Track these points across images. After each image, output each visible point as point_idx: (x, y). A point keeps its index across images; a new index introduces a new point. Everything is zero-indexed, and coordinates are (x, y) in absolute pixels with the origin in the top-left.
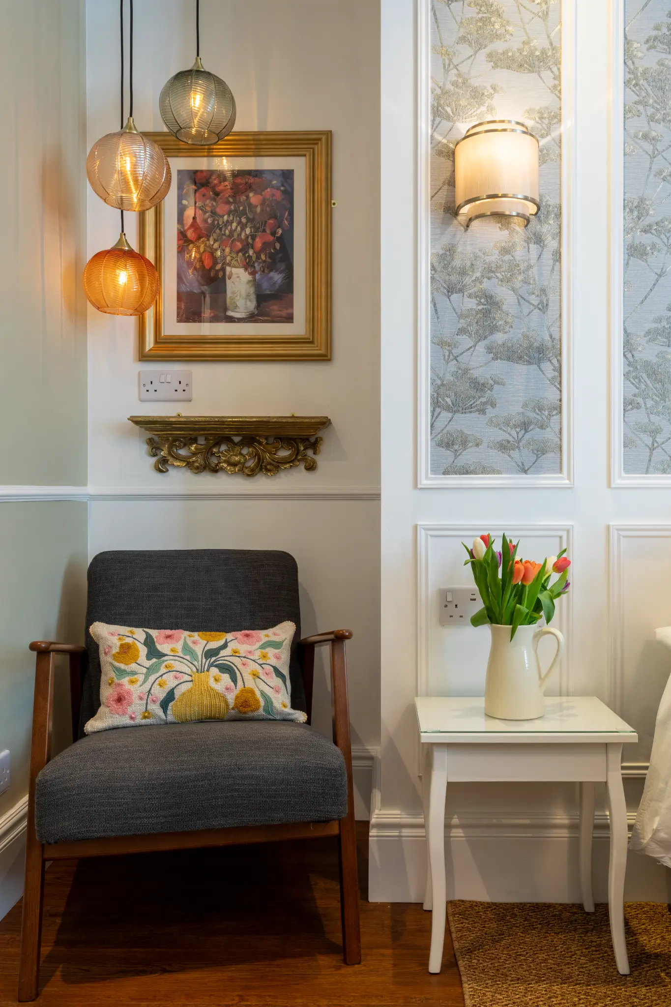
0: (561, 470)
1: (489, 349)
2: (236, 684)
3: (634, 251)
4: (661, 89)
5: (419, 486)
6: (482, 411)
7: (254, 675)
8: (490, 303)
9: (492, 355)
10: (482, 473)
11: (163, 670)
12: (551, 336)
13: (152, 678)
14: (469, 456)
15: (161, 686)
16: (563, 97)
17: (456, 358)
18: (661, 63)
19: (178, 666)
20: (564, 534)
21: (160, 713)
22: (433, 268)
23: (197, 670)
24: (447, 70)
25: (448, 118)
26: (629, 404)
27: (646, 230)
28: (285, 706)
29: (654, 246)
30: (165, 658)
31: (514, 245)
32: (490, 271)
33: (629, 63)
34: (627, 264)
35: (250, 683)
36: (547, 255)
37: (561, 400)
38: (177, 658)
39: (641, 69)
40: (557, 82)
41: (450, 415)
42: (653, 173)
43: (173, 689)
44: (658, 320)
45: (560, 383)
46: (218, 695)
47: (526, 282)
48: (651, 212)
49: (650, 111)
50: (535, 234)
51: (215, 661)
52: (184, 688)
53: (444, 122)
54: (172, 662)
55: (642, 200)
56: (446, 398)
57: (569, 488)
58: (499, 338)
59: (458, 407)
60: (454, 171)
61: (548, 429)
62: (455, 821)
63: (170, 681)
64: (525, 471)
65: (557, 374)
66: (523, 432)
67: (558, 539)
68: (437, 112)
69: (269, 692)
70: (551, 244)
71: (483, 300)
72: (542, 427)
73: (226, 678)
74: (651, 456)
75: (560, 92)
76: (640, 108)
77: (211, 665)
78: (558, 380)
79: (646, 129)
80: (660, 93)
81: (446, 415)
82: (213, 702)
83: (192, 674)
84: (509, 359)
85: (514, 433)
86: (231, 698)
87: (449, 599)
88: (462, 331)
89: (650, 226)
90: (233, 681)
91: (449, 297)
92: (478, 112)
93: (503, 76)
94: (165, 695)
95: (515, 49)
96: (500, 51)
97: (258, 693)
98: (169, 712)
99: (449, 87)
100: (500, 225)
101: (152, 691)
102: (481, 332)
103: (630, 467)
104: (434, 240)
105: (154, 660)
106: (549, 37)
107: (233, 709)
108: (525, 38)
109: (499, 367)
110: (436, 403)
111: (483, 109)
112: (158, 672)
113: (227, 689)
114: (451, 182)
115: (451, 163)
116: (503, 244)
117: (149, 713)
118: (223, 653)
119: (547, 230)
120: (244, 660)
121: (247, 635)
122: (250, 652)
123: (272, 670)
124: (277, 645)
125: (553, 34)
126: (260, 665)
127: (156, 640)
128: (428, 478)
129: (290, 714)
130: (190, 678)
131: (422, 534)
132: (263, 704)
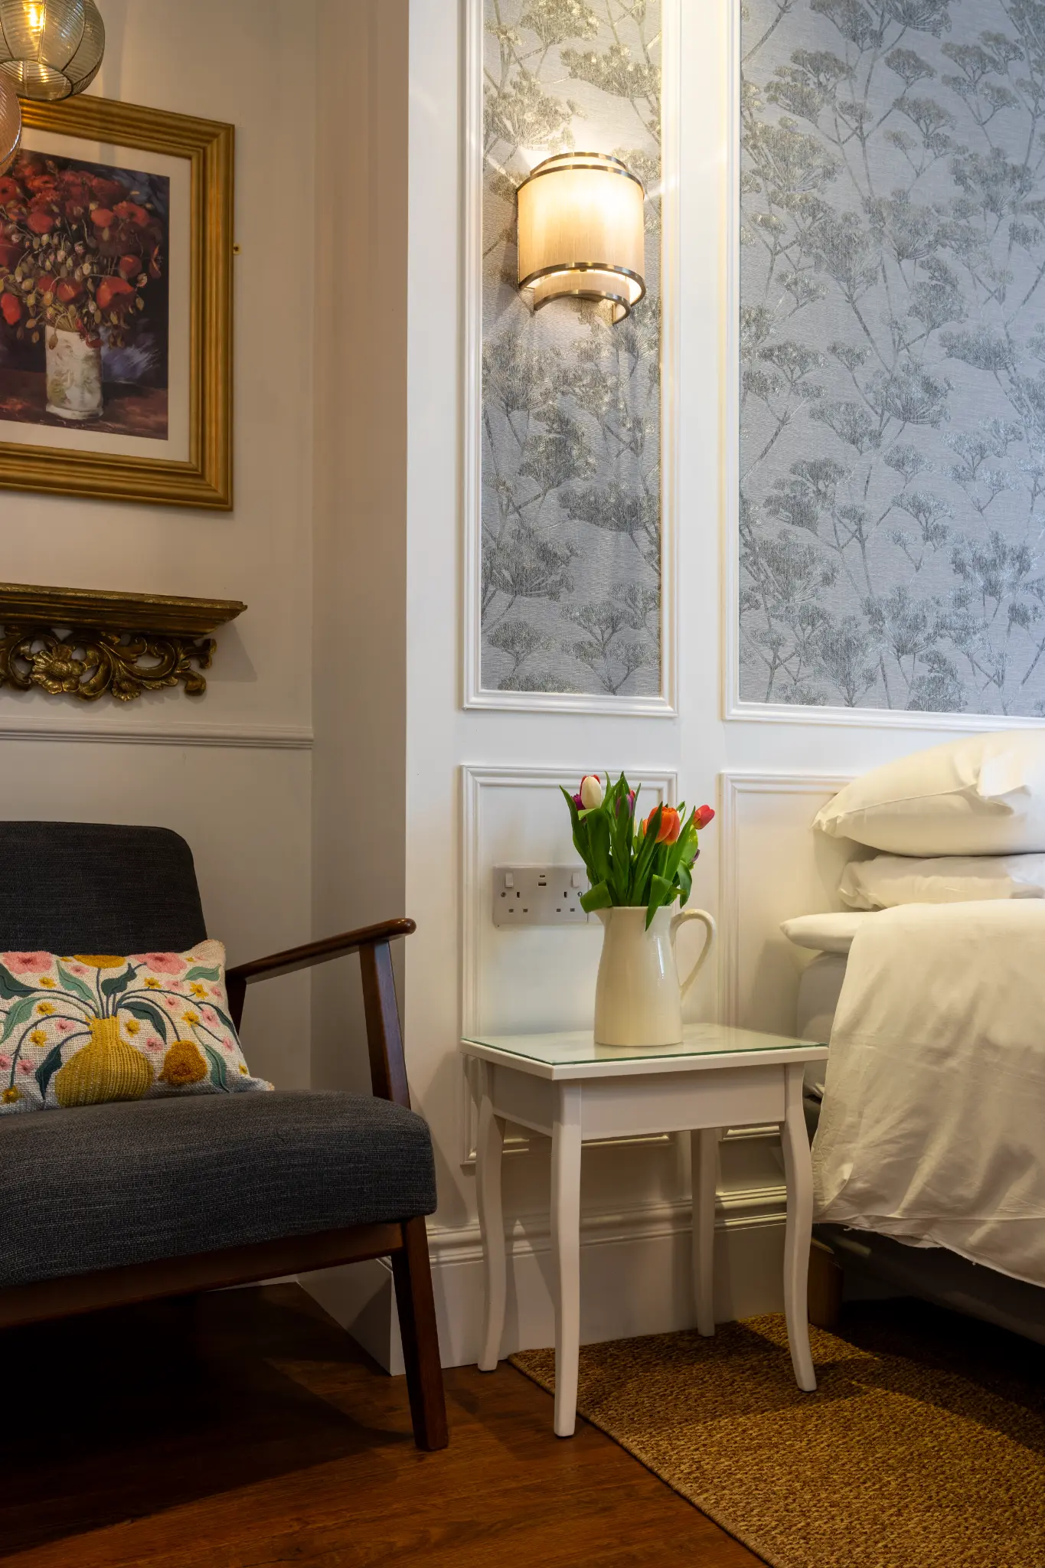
0: (659, 690)
1: (564, 500)
2: (164, 1038)
3: (751, 383)
4: (785, 159)
5: (466, 705)
6: (553, 595)
7: (191, 1020)
8: (564, 429)
9: (568, 511)
10: (554, 690)
11: (36, 1015)
12: (647, 491)
13: (18, 1031)
14: (535, 663)
15: (37, 1041)
16: (663, 141)
17: (517, 509)
18: (783, 122)
19: (60, 1007)
20: (664, 785)
21: (34, 1089)
22: (486, 366)
23: (97, 1014)
24: (505, 63)
25: (507, 136)
26: (747, 601)
27: (767, 355)
28: (243, 1070)
29: (775, 380)
30: (36, 995)
31: (598, 348)
32: (565, 380)
33: (746, 113)
34: (743, 401)
35: (187, 1035)
36: (642, 371)
37: (659, 588)
38: (56, 995)
39: (760, 125)
40: (656, 119)
41: (508, 597)
42: (774, 276)
43: (59, 1047)
44: (780, 485)
45: (659, 562)
46: (136, 1056)
47: (614, 404)
48: (772, 330)
49: (772, 188)
50: (626, 338)
51: (123, 998)
52: (77, 1045)
53: (501, 141)
54: (50, 1001)
55: (761, 312)
56: (504, 571)
57: (671, 718)
58: (578, 485)
59: (519, 585)
60: (516, 220)
61: (643, 630)
62: (519, 1229)
63: (52, 1034)
64: (613, 691)
65: (654, 548)
66: (610, 630)
67: (656, 793)
68: (492, 124)
69: (218, 1047)
70: (647, 354)
71: (555, 426)
72: (634, 626)
73: (146, 1025)
74: (772, 677)
75: (659, 133)
76: (759, 180)
77: (118, 1005)
78: (656, 557)
79: (767, 212)
80: (782, 165)
81: (503, 598)
82: (127, 1068)
83: (88, 1021)
84: (591, 519)
85: (597, 630)
86: (157, 1059)
87: (509, 884)
88: (525, 469)
89: (771, 350)
90: (159, 1031)
91: (508, 413)
92: (550, 137)
93: (584, 92)
94: (44, 1058)
95: (600, 55)
96: (581, 53)
97: (201, 1049)
98: (50, 1089)
99: (509, 89)
100: (578, 315)
101: (22, 1052)
102: (553, 474)
103: (748, 691)
104: (487, 324)
105: (16, 999)
106: (644, 50)
107: (161, 1079)
108: (614, 43)
109: (577, 528)
110: (489, 576)
111: (557, 134)
112: (28, 1018)
113: (151, 1045)
114: (511, 236)
115: (512, 207)
116: (584, 345)
117: (16, 1091)
118: (132, 985)
119: (642, 334)
120: (169, 996)
121: (161, 959)
122: (176, 984)
123: (215, 1012)
124: (210, 975)
125: (650, 46)
126: (197, 1004)
127: (6, 966)
128: (478, 694)
129: (252, 1084)
130: (85, 1028)
131: (469, 781)
132: (209, 1067)
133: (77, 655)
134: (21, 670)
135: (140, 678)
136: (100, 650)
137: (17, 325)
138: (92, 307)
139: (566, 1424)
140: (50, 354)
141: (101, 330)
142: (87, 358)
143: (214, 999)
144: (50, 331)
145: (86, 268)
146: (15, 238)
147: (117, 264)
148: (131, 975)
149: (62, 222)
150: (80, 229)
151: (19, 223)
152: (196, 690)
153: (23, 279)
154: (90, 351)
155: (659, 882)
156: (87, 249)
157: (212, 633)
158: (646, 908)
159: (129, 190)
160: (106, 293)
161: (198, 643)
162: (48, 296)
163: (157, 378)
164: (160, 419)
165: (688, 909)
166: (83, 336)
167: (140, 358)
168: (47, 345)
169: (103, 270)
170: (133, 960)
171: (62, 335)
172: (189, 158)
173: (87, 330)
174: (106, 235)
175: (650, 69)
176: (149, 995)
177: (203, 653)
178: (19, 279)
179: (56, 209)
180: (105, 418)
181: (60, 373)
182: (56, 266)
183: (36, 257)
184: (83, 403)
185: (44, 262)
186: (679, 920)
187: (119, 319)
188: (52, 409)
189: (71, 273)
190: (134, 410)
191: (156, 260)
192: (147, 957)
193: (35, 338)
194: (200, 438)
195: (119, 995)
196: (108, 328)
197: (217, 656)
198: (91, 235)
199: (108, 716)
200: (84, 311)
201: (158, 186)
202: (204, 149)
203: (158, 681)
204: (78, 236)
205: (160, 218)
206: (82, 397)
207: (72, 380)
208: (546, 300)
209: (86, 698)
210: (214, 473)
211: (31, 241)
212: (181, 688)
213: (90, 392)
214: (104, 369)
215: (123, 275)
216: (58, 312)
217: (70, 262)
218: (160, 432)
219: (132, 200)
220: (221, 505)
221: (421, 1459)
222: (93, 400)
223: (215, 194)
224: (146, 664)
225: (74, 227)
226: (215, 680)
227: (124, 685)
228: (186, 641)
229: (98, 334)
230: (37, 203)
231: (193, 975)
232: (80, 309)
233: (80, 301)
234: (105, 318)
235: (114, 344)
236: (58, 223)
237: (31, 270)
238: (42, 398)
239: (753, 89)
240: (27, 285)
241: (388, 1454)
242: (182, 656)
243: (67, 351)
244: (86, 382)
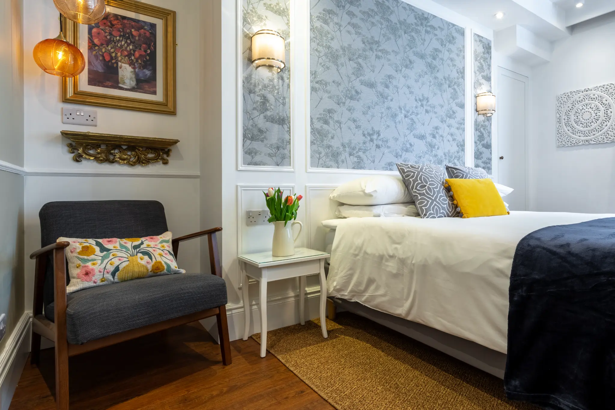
0: (290, 165)
1: (265, 117)
2: (152, 260)
3: (313, 89)
4: (321, 35)
5: (238, 169)
6: (262, 141)
7: (160, 255)
8: (265, 100)
9: (266, 120)
10: (262, 165)
11: (111, 257)
12: (287, 115)
13: (105, 261)
14: (257, 158)
15: (111, 265)
16: (290, 27)
17: (252, 119)
18: (321, 26)
19: (119, 254)
20: (291, 189)
21: (111, 278)
22: (243, 82)
23: (131, 255)
24: (248, 5)
25: (249, 24)
26: (312, 143)
27: (317, 82)
28: (176, 267)
29: (319, 88)
30: (111, 251)
31: (273, 79)
32: (265, 87)
33: (312, 23)
34: (311, 93)
35: (159, 259)
36: (285, 85)
37: (290, 139)
38: (118, 251)
39: (315, 26)
40: (288, 22)
41: (250, 141)
42: (319, 63)
43: (118, 265)
44: (320, 114)
45: (290, 133)
46: (143, 266)
47: (278, 93)
48: (318, 77)
49: (318, 41)
50: (281, 76)
51: (139, 250)
52: (124, 265)
53: (247, 24)
54: (116, 252)
55: (316, 72)
56: (249, 135)
57: (293, 172)
58: (268, 113)
59: (253, 139)
60: (251, 45)
61: (286, 150)
62: (254, 302)
63: (116, 262)
64: (278, 165)
65: (289, 130)
66: (277, 150)
67: (289, 191)
68: (245, 20)
69: (169, 262)
70: (287, 81)
71: (262, 98)
72: (283, 149)
73: (146, 258)
74: (319, 162)
75: (289, 26)
76: (315, 39)
77: (137, 252)
78: (289, 132)
79: (317, 47)
80: (321, 36)
81: (248, 142)
82: (140, 270)
83: (128, 257)
84: (272, 122)
85: (274, 150)
86: (150, 267)
87: (251, 215)
88: (254, 109)
89: (318, 81)
90: (150, 259)
91: (250, 94)
92: (260, 25)
93: (270, 14)
94: (114, 269)
95: (274, 5)
96: (269, 4)
97: (163, 263)
98: (116, 277)
99: (249, 11)
100: (268, 70)
101: (107, 268)
102: (262, 110)
103: (312, 165)
104: (244, 72)
105: (105, 253)
106: (285, 4)
107: (151, 272)
108: (277, 2)
109: (269, 124)
110: (245, 136)
111: (262, 24)
112: (109, 258)
113: (148, 263)
114: (250, 49)
115: (250, 42)
116: (270, 78)
117: (105, 279)
118: (142, 246)
119: (285, 76)
120: (154, 249)
121: (152, 238)
122: (156, 245)
123: (168, 252)
124: (167, 242)
125: (287, 4)
126: (162, 250)
127: (102, 243)
128: (242, 166)
129: (178, 271)
130: (127, 260)
131: (239, 189)
132: (165, 267)
133: (129, 153)
134: (111, 157)
135: (149, 159)
136: (136, 152)
137: (109, 61)
138: (133, 58)
139: (263, 354)
140: (120, 70)
141: (136, 64)
142: (132, 72)
143: (168, 249)
144: (120, 64)
145: (131, 47)
146: (108, 37)
147: (141, 47)
148: (142, 243)
149: (123, 34)
150: (129, 36)
151: (109, 33)
152: (166, 163)
153: (111, 49)
154: (132, 70)
155: (288, 215)
156: (131, 42)
157: (170, 148)
158: (285, 221)
159: (144, 26)
160: (137, 54)
161: (166, 150)
162: (119, 54)
163: (153, 79)
164: (154, 89)
165: (296, 221)
166: (130, 65)
167: (148, 73)
168: (119, 67)
169: (136, 48)
170: (143, 239)
171: (123, 65)
172: (162, 19)
173: (131, 64)
174: (137, 38)
175: (287, 9)
176: (148, 249)
177: (168, 153)
178: (110, 49)
179: (121, 30)
180: (137, 88)
181: (123, 76)
182: (122, 46)
183: (115, 43)
184: (130, 84)
185: (117, 44)
186: (293, 224)
187: (141, 62)
188: (120, 85)
189: (126, 48)
190: (146, 87)
191: (152, 46)
192: (147, 238)
193: (115, 65)
194: (166, 95)
195: (138, 249)
196: (138, 64)
197: (171, 154)
198: (132, 38)
199: (139, 170)
200: (131, 59)
201: (153, 26)
202: (167, 17)
203: (155, 160)
204: (128, 38)
205: (154, 35)
206: (130, 82)
207: (127, 78)
208: (260, 66)
209: (132, 165)
210: (170, 104)
211: (113, 39)
212: (161, 162)
213: (133, 81)
214: (137, 75)
215: (142, 50)
216: (122, 59)
217: (126, 45)
218: (154, 93)
219: (145, 29)
220: (173, 113)
221: (224, 368)
222: (133, 83)
223: (170, 29)
224: (150, 156)
225: (127, 35)
226: (170, 160)
227: (144, 161)
228: (162, 150)
229: (135, 65)
230: (115, 28)
231: (161, 242)
232: (129, 58)
233: (129, 55)
234: (137, 61)
235: (140, 68)
236: (122, 34)
237: (113, 46)
238: (118, 82)
239: (313, 17)
240: (112, 50)
241: (215, 367)
242: (161, 154)
243: (125, 69)
244: (131, 79)
